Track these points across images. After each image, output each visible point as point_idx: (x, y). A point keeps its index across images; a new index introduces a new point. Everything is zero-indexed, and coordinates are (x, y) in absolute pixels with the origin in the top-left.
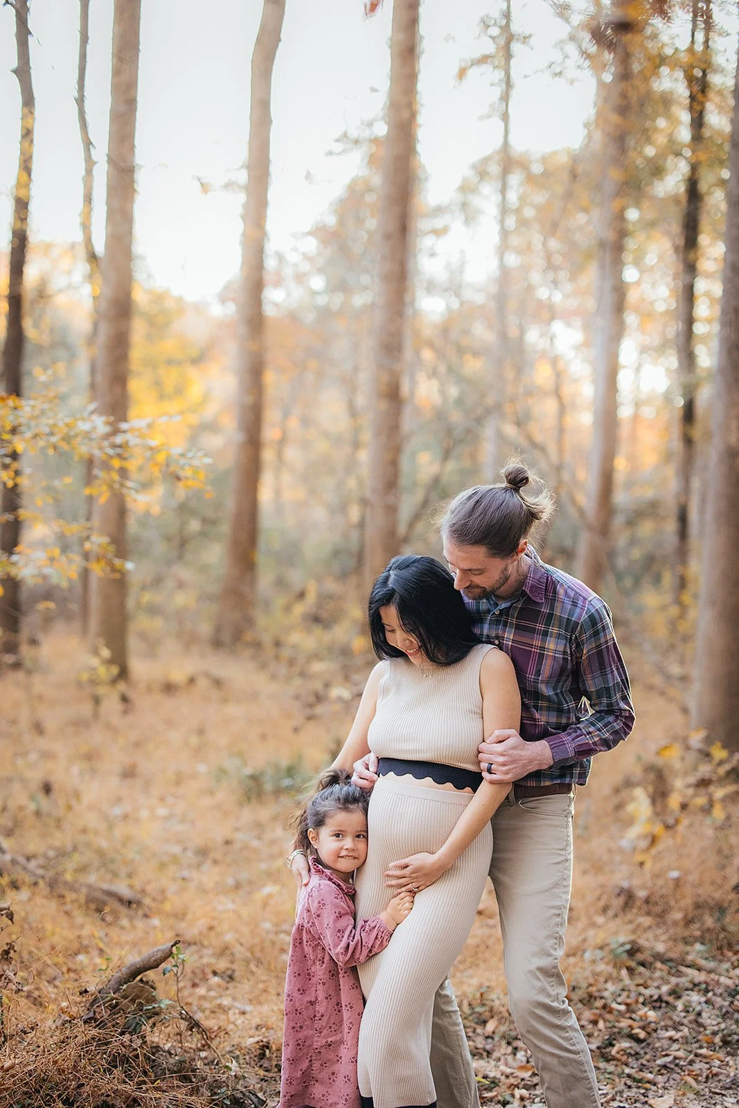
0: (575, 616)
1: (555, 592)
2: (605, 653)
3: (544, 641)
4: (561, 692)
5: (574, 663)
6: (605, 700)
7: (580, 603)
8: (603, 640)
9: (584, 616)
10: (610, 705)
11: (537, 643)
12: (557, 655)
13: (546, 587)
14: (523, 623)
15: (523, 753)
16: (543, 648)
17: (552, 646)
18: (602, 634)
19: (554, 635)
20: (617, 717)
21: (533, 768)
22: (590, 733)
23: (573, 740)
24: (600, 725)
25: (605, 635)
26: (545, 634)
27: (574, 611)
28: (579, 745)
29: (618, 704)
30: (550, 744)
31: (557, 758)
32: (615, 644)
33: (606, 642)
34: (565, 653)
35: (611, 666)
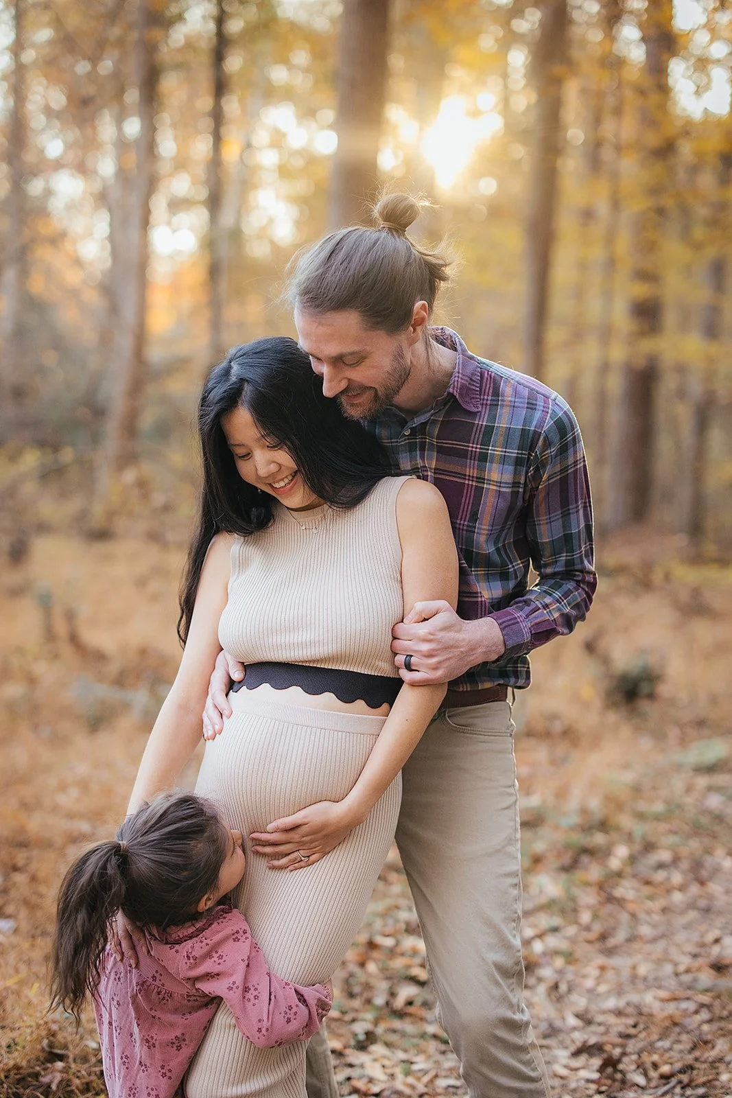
0: (534, 423)
1: (496, 393)
2: (571, 480)
3: (482, 469)
4: (504, 546)
5: (527, 497)
6: (563, 558)
7: (540, 403)
8: (571, 460)
9: (549, 423)
10: (570, 563)
11: (472, 471)
12: (502, 490)
13: (481, 388)
14: (448, 443)
15: (459, 636)
16: (481, 479)
17: (495, 476)
18: (571, 451)
19: (496, 459)
20: (578, 582)
21: (477, 658)
22: (546, 606)
23: (527, 616)
24: (557, 594)
25: (575, 452)
26: (483, 458)
27: (532, 416)
28: (536, 624)
29: (582, 562)
30: (500, 621)
31: (510, 644)
32: (585, 466)
33: (576, 463)
34: (515, 484)
35: (577, 502)
